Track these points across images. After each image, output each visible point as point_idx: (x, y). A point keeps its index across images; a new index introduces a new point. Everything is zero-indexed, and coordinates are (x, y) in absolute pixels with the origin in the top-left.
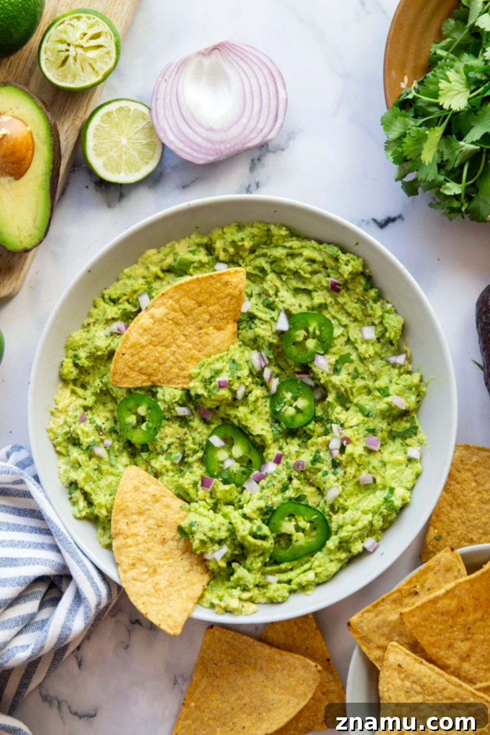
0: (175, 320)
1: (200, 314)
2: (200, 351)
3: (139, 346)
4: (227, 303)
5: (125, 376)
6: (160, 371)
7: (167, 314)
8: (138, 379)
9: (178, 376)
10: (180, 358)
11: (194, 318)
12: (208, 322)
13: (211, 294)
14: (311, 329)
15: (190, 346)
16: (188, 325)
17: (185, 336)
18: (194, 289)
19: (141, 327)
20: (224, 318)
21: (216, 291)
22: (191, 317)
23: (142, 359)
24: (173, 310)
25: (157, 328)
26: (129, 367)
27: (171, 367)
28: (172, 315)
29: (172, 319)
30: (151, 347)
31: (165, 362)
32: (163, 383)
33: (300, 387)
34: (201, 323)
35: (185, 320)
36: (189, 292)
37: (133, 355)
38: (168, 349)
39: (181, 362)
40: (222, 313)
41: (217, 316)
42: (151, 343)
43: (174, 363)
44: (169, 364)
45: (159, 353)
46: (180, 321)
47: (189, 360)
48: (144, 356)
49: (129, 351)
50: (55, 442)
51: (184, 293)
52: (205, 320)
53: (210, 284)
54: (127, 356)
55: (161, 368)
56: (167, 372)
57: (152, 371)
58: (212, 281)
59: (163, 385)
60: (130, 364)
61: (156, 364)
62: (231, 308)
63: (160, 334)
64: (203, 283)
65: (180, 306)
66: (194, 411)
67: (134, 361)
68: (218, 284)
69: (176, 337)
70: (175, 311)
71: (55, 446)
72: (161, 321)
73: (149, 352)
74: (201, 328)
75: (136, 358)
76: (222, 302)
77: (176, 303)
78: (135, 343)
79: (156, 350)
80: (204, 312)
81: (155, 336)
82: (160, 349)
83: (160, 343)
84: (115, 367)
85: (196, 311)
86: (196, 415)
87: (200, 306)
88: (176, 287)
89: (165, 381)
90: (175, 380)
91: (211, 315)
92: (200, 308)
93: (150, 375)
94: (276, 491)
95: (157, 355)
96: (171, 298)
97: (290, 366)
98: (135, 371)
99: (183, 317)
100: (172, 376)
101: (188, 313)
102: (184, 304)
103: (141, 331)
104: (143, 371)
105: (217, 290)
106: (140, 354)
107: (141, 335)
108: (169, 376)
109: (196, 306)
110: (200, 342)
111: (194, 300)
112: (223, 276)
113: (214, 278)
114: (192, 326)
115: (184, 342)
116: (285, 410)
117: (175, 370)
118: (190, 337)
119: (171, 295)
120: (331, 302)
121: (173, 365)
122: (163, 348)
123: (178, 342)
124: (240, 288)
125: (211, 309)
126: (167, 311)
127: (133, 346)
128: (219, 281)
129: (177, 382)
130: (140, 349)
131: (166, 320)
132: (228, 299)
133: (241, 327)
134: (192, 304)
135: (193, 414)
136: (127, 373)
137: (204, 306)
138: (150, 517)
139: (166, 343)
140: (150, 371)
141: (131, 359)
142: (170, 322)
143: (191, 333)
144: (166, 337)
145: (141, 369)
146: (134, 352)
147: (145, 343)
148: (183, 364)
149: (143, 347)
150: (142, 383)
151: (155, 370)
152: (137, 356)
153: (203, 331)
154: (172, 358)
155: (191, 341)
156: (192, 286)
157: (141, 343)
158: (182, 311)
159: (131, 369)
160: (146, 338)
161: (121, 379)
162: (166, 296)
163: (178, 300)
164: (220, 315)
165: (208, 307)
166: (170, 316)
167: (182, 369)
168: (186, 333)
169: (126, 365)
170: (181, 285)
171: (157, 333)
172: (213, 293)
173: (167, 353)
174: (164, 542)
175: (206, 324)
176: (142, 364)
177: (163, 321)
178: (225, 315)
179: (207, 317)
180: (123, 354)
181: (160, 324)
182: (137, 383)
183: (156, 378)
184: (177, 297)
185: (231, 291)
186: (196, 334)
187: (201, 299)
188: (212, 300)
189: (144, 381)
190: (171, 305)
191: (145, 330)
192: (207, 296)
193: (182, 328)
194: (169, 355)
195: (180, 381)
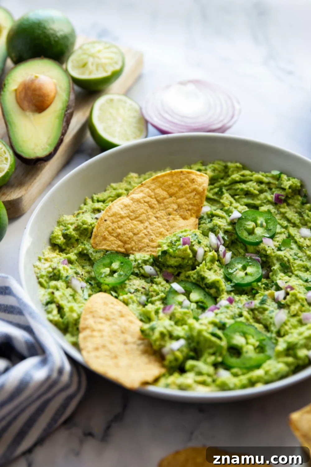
0: (150, 203)
1: (170, 203)
2: (167, 231)
3: (119, 216)
4: (192, 197)
5: (105, 239)
6: (133, 240)
7: (144, 197)
8: (115, 243)
9: (148, 246)
10: (151, 232)
11: (165, 205)
12: (176, 210)
13: (181, 187)
14: (259, 222)
15: (160, 225)
16: (159, 210)
17: (157, 217)
18: (167, 181)
19: (122, 204)
20: (189, 210)
21: (184, 185)
22: (162, 205)
23: (120, 228)
24: (149, 196)
25: (135, 206)
26: (109, 232)
27: (143, 238)
28: (148, 199)
29: (147, 202)
30: (128, 219)
31: (138, 234)
32: (135, 251)
33: (250, 261)
34: (170, 210)
35: (158, 206)
36: (163, 184)
37: (113, 222)
38: (142, 225)
39: (151, 235)
40: (187, 205)
41: (184, 207)
42: (128, 216)
43: (146, 235)
44: (141, 234)
45: (134, 225)
46: (154, 205)
47: (158, 235)
48: (122, 225)
49: (110, 218)
50: (39, 275)
51: (158, 185)
52: (173, 209)
53: (181, 178)
54: (108, 222)
55: (135, 238)
56: (139, 241)
57: (127, 239)
58: (183, 177)
59: (134, 252)
60: (110, 229)
61: (131, 234)
62: (195, 202)
63: (137, 211)
64: (175, 177)
65: (155, 194)
66: (159, 273)
67: (113, 228)
68: (187, 180)
69: (150, 216)
70: (150, 196)
71: (38, 278)
72: (138, 201)
73: (127, 223)
74: (170, 214)
75: (115, 225)
76: (189, 195)
77: (152, 191)
78: (116, 213)
79: (132, 223)
80: (174, 203)
81: (133, 212)
82: (135, 222)
83: (136, 218)
84: (97, 229)
85: (168, 200)
86: (160, 275)
87: (171, 197)
88: (153, 180)
89: (137, 250)
90: (145, 249)
91: (179, 206)
92: (171, 199)
93: (125, 243)
94: (228, 316)
95: (133, 226)
96: (148, 187)
97: (240, 254)
98: (113, 236)
99: (156, 203)
100: (143, 245)
101: (161, 200)
102: (158, 192)
103: (122, 206)
104: (120, 237)
105: (186, 184)
106: (119, 222)
107: (122, 209)
108: (141, 245)
109: (168, 196)
110: (169, 224)
111: (166, 191)
112: (191, 175)
113: (184, 174)
114: (163, 211)
115: (155, 221)
116: (236, 274)
117: (146, 240)
118: (161, 219)
119: (148, 185)
120: (274, 212)
121: (144, 236)
122: (138, 222)
123: (151, 221)
124: (203, 187)
125: (179, 200)
126: (144, 195)
127: (114, 215)
128: (187, 178)
129: (147, 250)
130: (120, 219)
131: (143, 202)
132: (194, 194)
133: (202, 222)
134: (165, 194)
135: (158, 275)
136: (106, 236)
137: (173, 198)
138: (115, 324)
139: (141, 218)
140: (125, 238)
141: (111, 224)
142: (146, 204)
143: (161, 216)
144: (142, 214)
145: (119, 235)
146: (114, 220)
147: (124, 215)
148: (153, 237)
149: (122, 218)
150: (117, 248)
151: (129, 238)
152: (116, 224)
153: (171, 216)
154: (145, 231)
155: (161, 222)
156: (166, 178)
157: (120, 214)
158: (156, 198)
159: (110, 233)
160: (125, 212)
161: (101, 242)
162: (145, 186)
163: (154, 190)
164: (186, 206)
165: (177, 199)
166: (146, 200)
167: (152, 241)
168: (158, 215)
169: (106, 229)
170: (157, 177)
171: (134, 209)
172: (182, 187)
173: (141, 226)
174: (126, 343)
175: (174, 212)
176: (119, 231)
177: (140, 202)
178: (190, 207)
179: (175, 207)
180: (105, 220)
181: (138, 204)
182: (114, 246)
183: (129, 246)
184: (153, 186)
185: (196, 186)
186: (165, 217)
187: (172, 191)
188: (181, 193)
189: (119, 247)
190: (148, 192)
191: (126, 206)
192: (176, 189)
193: (155, 211)
194: (143, 228)
195: (149, 250)
